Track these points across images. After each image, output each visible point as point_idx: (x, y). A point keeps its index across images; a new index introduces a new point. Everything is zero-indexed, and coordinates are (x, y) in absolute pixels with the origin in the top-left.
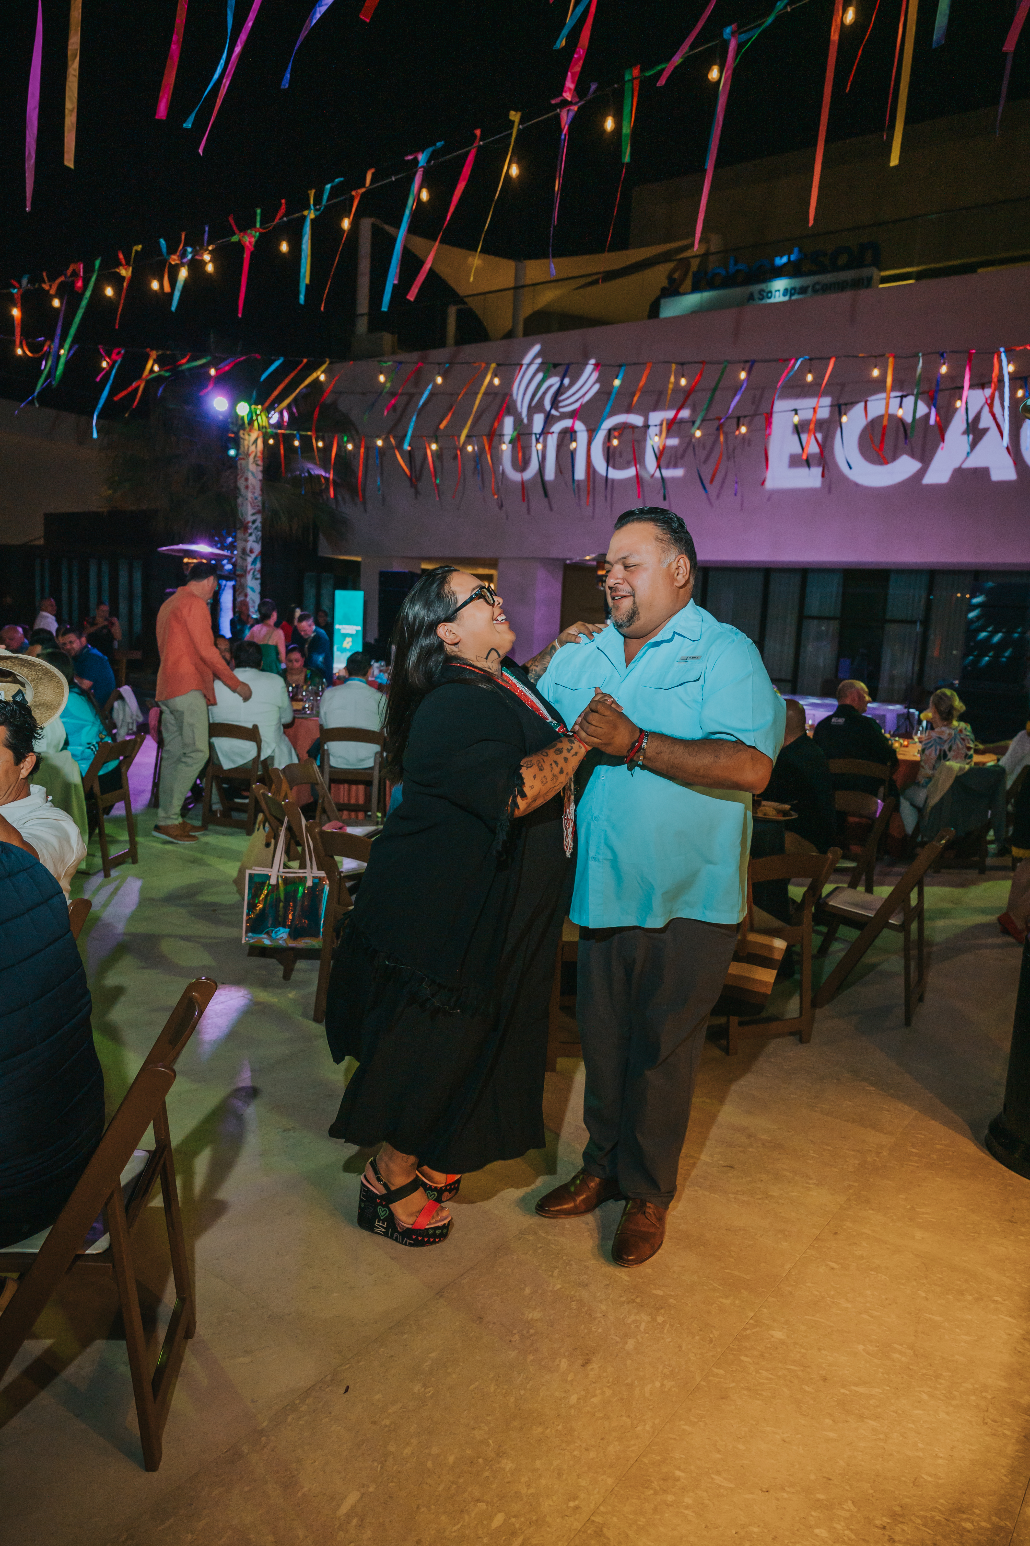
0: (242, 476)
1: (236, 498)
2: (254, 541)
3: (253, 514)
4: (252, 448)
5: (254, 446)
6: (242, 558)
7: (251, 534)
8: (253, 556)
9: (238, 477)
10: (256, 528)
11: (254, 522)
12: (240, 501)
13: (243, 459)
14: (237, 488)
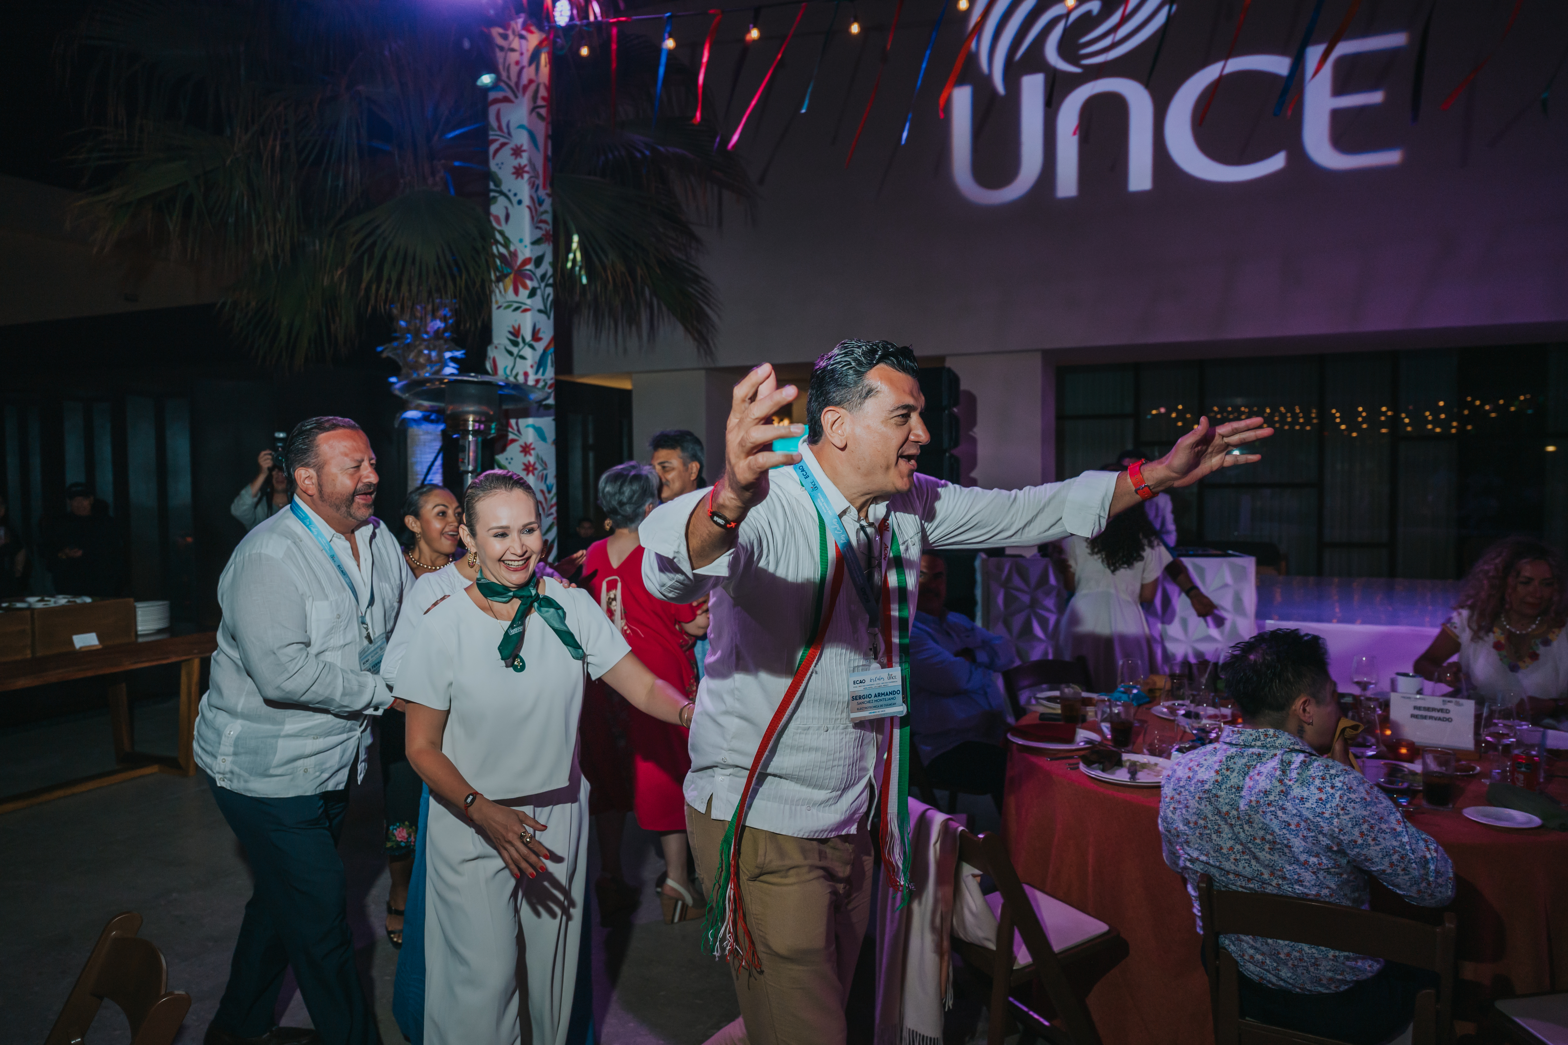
0: (503, 145)
1: (488, 201)
2: (540, 311)
3: (535, 243)
4: (529, 73)
5: (533, 67)
6: (511, 353)
7: (532, 294)
8: (540, 346)
9: (493, 148)
10: (543, 277)
11: (539, 261)
12: (497, 209)
13: (506, 100)
14: (489, 176)
